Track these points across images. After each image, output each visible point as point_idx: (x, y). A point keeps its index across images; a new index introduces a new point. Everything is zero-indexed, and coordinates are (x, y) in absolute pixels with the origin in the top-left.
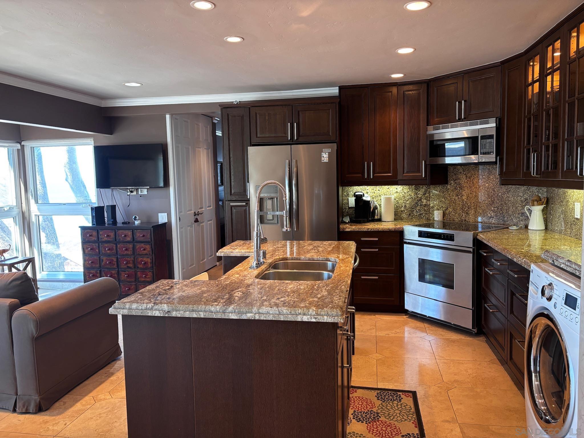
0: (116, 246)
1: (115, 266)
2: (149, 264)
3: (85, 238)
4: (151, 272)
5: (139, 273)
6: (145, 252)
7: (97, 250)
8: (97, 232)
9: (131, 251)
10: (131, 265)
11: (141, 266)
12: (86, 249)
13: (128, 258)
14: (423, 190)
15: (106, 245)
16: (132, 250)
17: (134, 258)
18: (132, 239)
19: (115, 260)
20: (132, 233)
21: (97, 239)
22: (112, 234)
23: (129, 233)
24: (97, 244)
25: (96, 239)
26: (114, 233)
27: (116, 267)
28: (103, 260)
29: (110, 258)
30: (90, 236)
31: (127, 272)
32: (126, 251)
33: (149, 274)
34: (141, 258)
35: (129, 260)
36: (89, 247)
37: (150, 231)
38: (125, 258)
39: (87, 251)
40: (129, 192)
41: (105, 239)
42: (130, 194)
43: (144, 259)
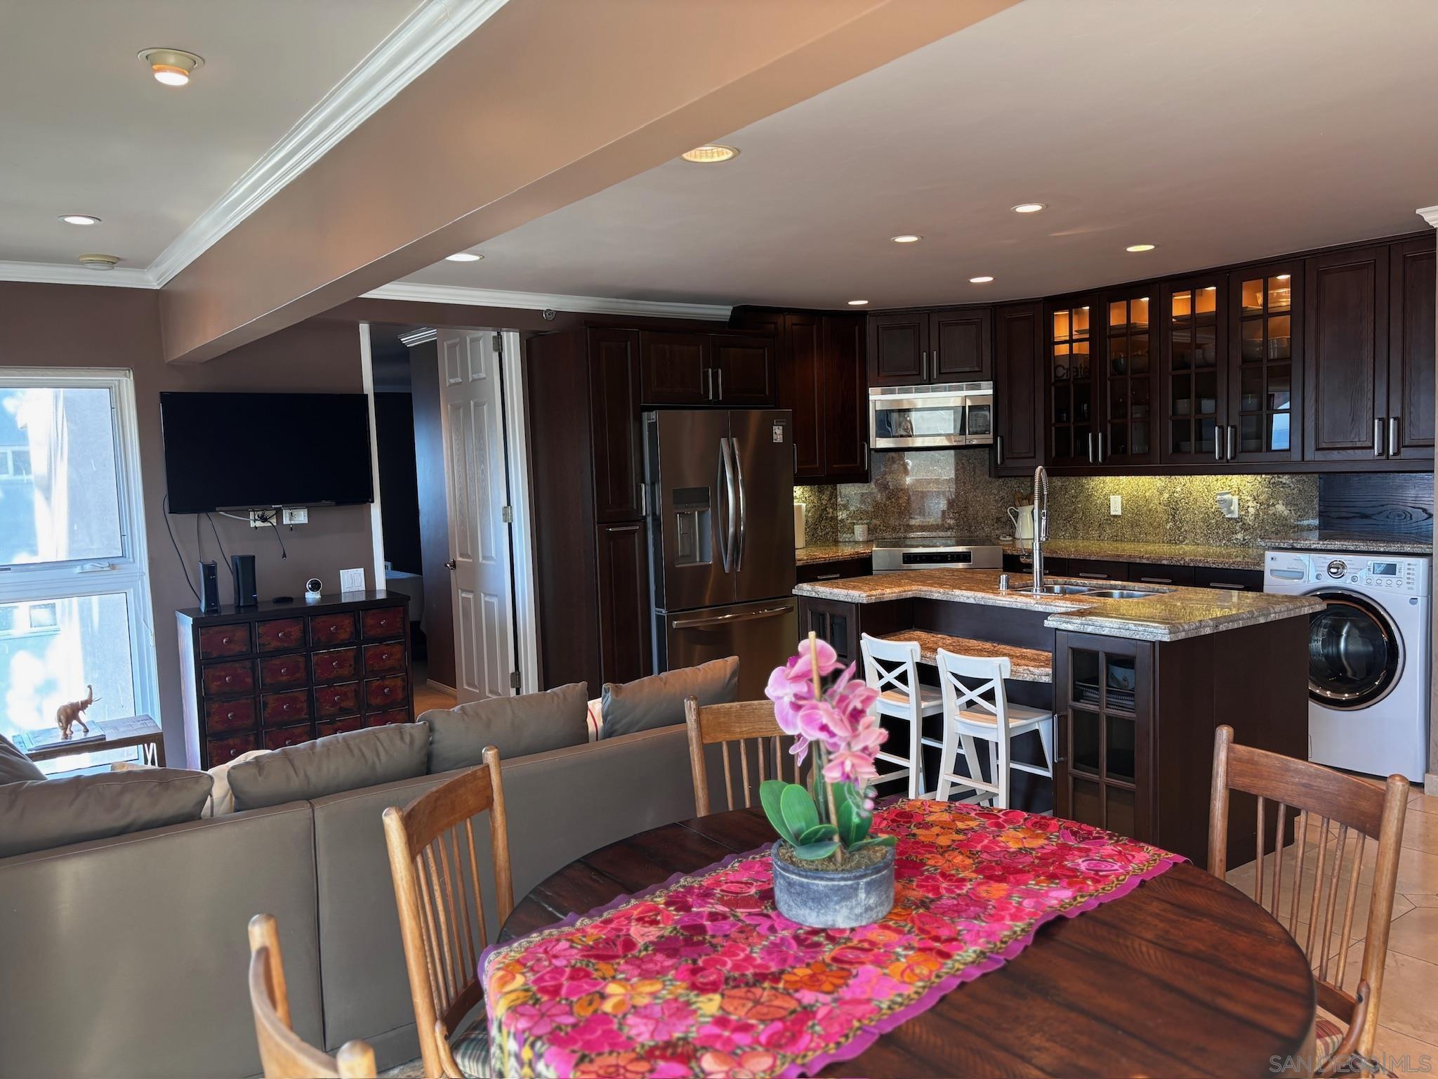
0: (308, 658)
1: (303, 713)
2: (399, 692)
3: (208, 650)
4: (404, 713)
6: (389, 663)
7: (249, 680)
8: (246, 629)
9: (351, 666)
10: (349, 704)
11: (377, 701)
12: (213, 682)
13: (342, 686)
14: (828, 493)
15: (277, 662)
16: (352, 663)
17: (358, 684)
18: (354, 636)
19: (301, 696)
20: (352, 619)
21: (250, 648)
22: (295, 628)
24: (248, 664)
25: (244, 649)
26: (301, 626)
27: (306, 716)
28: (265, 704)
29: (291, 694)
30: (229, 642)
31: (340, 724)
32: (338, 669)
34: (378, 680)
35: (346, 690)
36: (222, 673)
37: (401, 608)
38: (332, 689)
39: (214, 687)
40: (257, 520)
41: (274, 644)
42: (259, 524)
43: (387, 682)
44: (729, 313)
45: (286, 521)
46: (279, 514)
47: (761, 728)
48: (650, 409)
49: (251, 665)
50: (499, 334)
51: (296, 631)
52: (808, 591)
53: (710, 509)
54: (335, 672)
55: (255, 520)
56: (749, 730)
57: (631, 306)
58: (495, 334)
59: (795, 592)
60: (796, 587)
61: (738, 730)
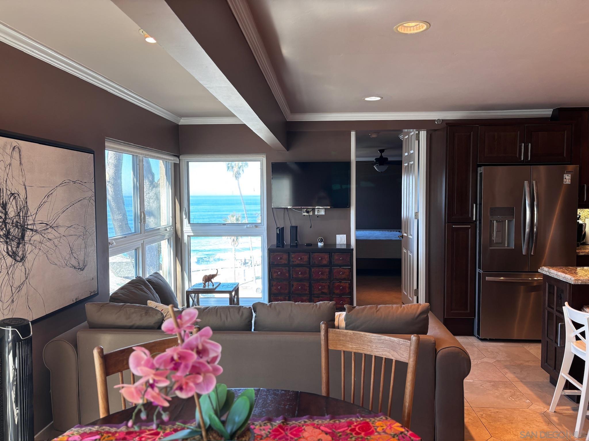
0: (310, 269)
1: (307, 291)
2: (347, 289)
3: (274, 261)
4: (349, 298)
5: (335, 299)
6: (343, 276)
7: (287, 275)
8: (288, 255)
9: (327, 275)
10: (325, 291)
11: (337, 292)
12: (274, 273)
13: (323, 283)
15: (298, 269)
16: (328, 274)
17: (330, 283)
18: (329, 263)
19: (307, 284)
20: (329, 256)
21: (288, 262)
22: (306, 257)
23: (326, 256)
24: (287, 268)
25: (286, 263)
26: (308, 256)
27: (308, 293)
28: (293, 285)
29: (303, 283)
30: (281, 259)
31: (321, 298)
32: (322, 276)
33: (346, 300)
34: (338, 282)
35: (324, 284)
36: (278, 271)
37: (350, 254)
38: (319, 283)
39: (275, 275)
40: (305, 212)
41: (298, 262)
42: (305, 214)
43: (342, 284)
44: (551, 113)
45: (316, 213)
46: (313, 210)
47: (364, 348)
48: (480, 166)
49: (288, 269)
50: (419, 132)
51: (306, 258)
52: (546, 271)
53: (514, 219)
54: (320, 277)
55: (304, 212)
56: (357, 348)
57: (485, 114)
58: (417, 132)
59: (539, 270)
60: (541, 268)
61: (351, 346)
